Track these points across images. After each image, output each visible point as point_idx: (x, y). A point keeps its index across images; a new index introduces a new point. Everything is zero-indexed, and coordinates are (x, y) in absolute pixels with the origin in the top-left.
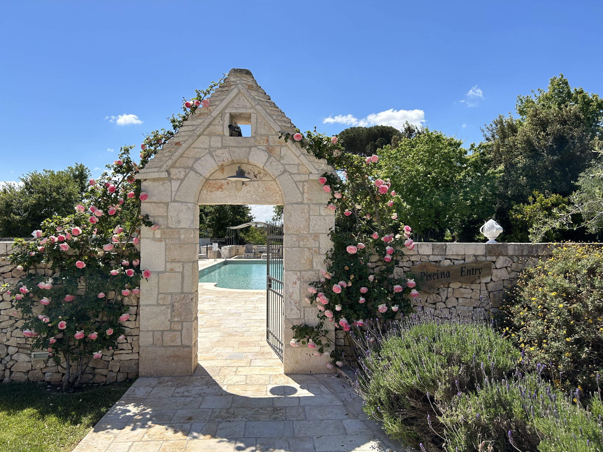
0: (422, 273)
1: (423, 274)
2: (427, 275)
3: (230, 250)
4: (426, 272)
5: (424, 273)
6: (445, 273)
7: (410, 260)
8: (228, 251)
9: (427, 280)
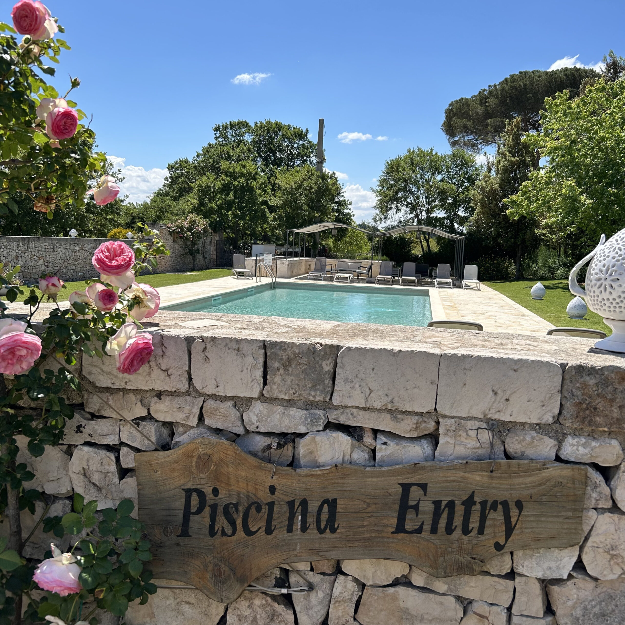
0: (188, 492)
1: (195, 498)
2: (214, 507)
3: (291, 266)
4: (208, 490)
5: (201, 494)
6: (313, 506)
7: (149, 417)
8: (286, 266)
9: (212, 532)
